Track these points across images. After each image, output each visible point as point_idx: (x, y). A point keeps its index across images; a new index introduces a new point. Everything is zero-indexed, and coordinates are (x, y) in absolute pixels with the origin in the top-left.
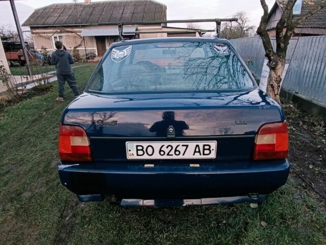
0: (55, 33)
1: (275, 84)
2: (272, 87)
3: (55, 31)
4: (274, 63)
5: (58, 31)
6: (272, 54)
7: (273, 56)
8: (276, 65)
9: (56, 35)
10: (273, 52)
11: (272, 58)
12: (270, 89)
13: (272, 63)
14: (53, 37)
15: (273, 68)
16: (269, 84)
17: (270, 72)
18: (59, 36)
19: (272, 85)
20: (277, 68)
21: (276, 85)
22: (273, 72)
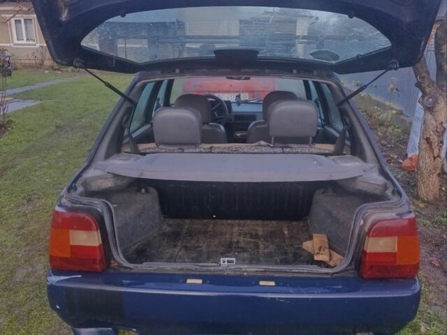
0: (18, 12)
1: (434, 139)
2: (428, 143)
3: (17, 9)
4: (430, 100)
5: (25, 9)
6: (427, 83)
7: (428, 86)
8: (436, 102)
9: (18, 17)
10: (430, 80)
11: (427, 90)
12: (425, 146)
13: (428, 100)
14: (13, 20)
15: (430, 109)
16: (422, 137)
17: (425, 114)
18: (24, 20)
19: (428, 140)
20: (436, 109)
21: (436, 139)
22: (429, 116)
